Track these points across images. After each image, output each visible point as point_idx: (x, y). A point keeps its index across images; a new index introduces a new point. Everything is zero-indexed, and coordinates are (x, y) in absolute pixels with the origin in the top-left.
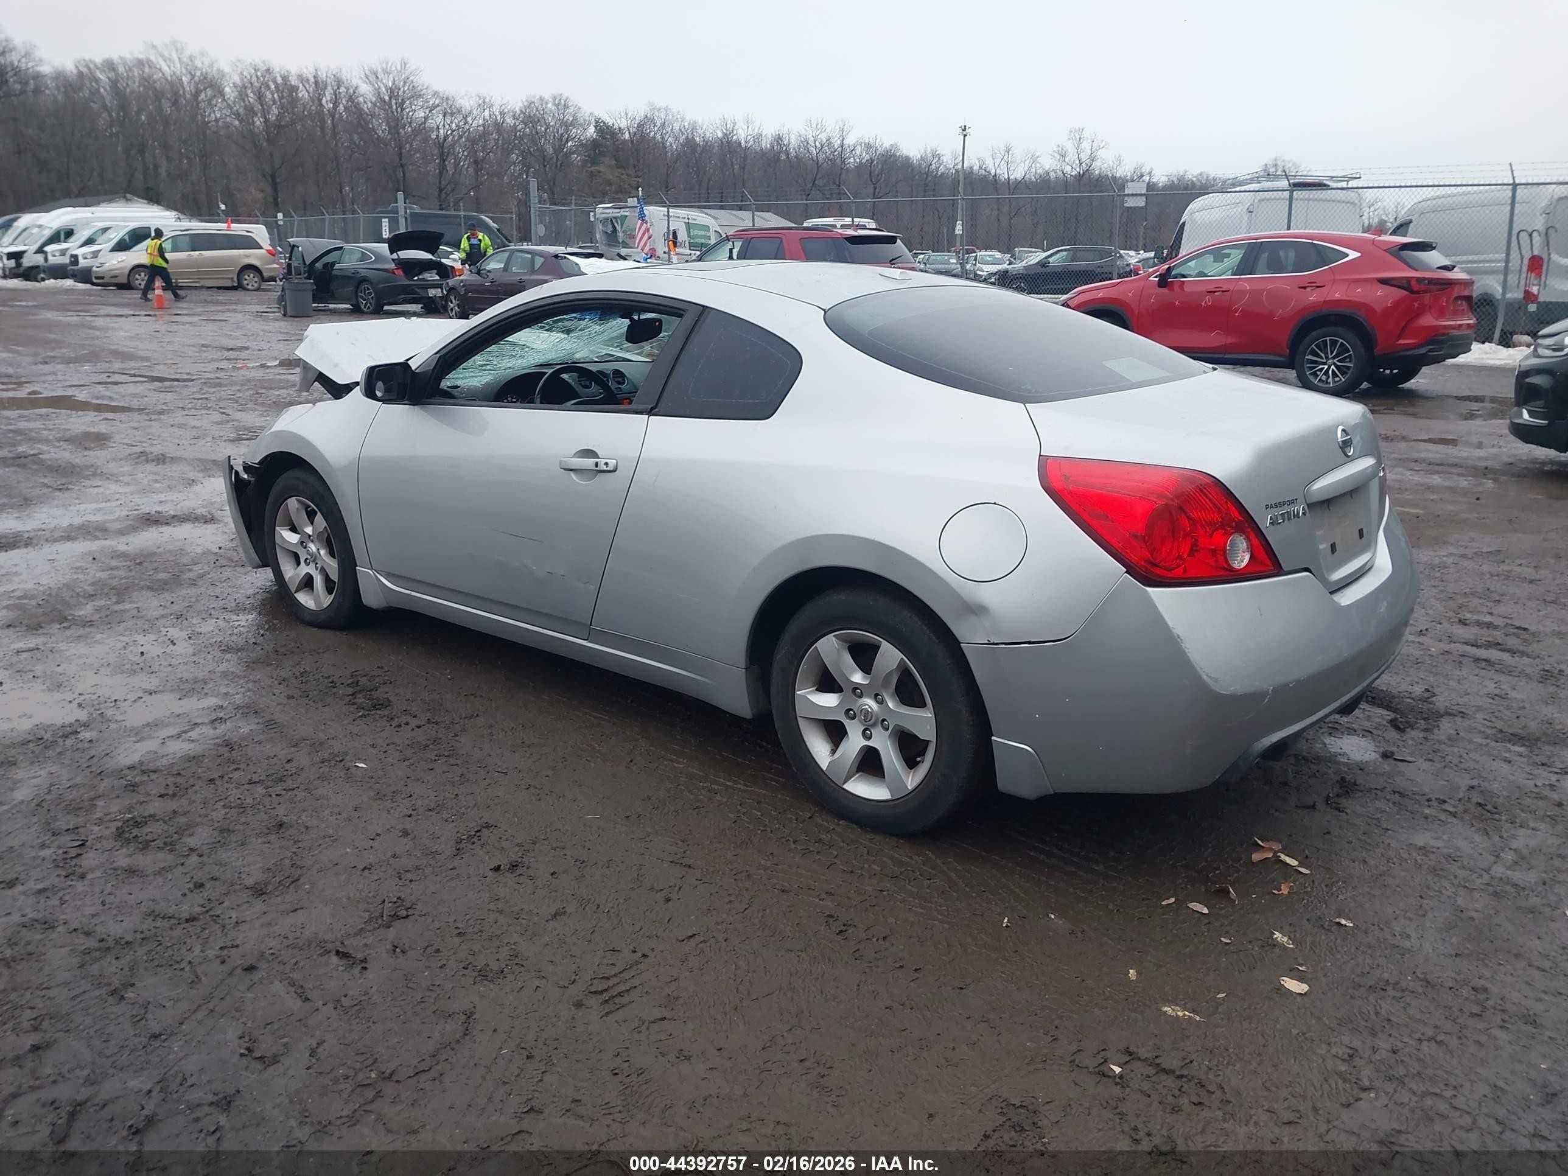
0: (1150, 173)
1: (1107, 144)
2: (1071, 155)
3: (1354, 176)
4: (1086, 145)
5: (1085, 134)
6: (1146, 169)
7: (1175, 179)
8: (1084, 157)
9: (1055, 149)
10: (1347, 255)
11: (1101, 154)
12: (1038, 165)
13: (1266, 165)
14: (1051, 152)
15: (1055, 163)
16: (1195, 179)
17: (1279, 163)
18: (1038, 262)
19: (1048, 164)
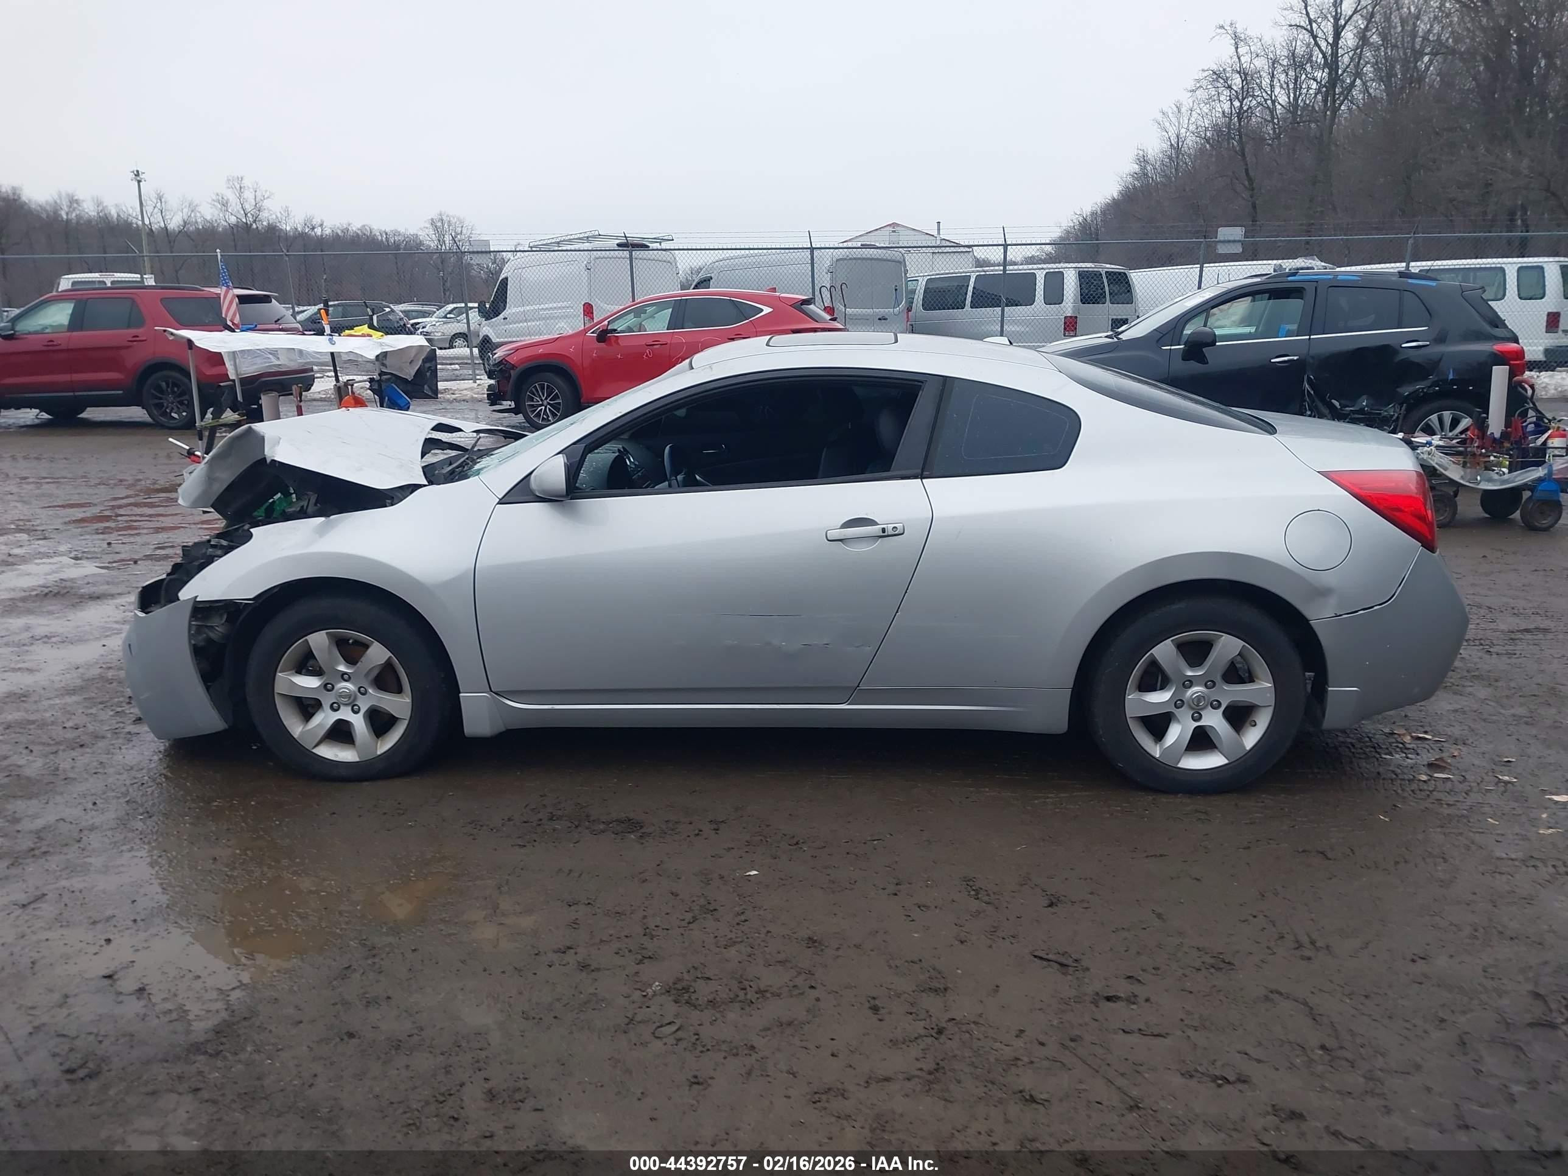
0: (321, 225)
1: (272, 194)
2: (234, 204)
3: (666, 238)
4: (248, 195)
5: (245, 182)
6: (316, 221)
7: (339, 232)
8: (249, 207)
9: (214, 198)
10: (762, 310)
11: (266, 204)
12: (198, 214)
13: (432, 220)
14: (210, 201)
15: (217, 212)
16: (359, 232)
17: (444, 218)
18: (310, 317)
19: (208, 213)
